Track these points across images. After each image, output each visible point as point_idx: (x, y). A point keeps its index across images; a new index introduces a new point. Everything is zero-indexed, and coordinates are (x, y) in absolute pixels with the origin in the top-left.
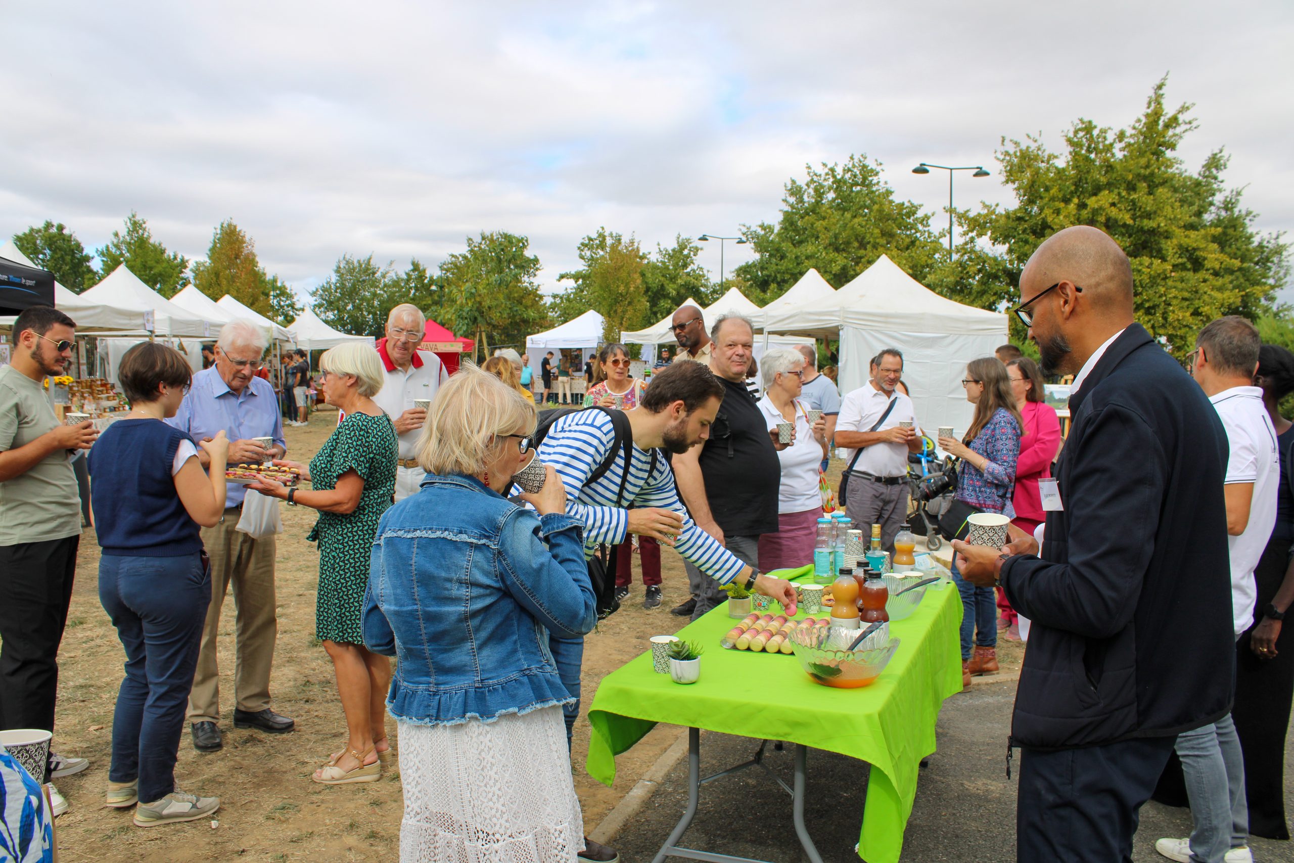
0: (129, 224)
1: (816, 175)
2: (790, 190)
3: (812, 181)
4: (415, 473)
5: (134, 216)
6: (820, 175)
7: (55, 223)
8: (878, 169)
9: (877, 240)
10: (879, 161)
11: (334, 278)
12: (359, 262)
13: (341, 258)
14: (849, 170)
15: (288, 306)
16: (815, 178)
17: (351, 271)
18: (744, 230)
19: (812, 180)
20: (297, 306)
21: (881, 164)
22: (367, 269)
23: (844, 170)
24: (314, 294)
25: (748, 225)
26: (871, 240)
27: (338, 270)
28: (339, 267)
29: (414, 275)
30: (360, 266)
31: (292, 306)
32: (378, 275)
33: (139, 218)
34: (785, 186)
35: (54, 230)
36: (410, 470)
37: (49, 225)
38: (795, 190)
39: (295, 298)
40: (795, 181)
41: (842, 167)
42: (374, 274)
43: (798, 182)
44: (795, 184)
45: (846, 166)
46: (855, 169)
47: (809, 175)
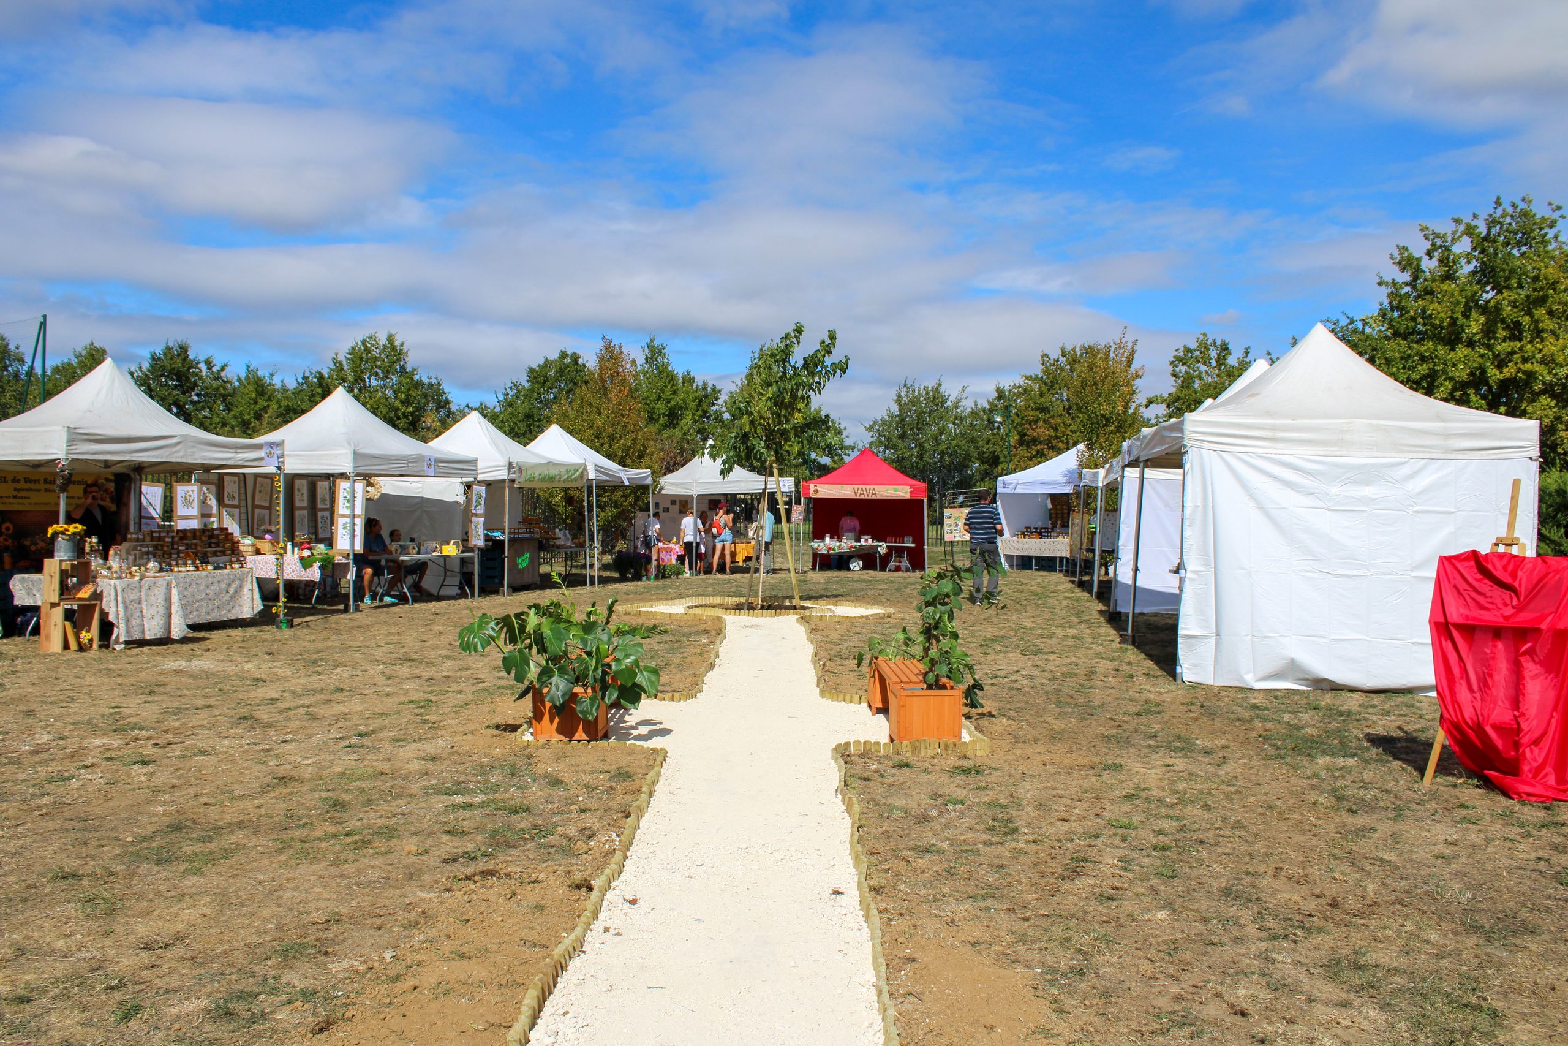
0: (647, 350)
1: (1437, 236)
2: (1399, 263)
3: (1434, 247)
5: (652, 341)
6: (1445, 236)
7: (569, 352)
8: (1556, 215)
10: (1555, 203)
11: (895, 409)
12: (926, 388)
13: (903, 385)
14: (1496, 222)
16: (1438, 242)
17: (914, 401)
19: (1433, 245)
21: (1559, 208)
23: (1487, 224)
24: (870, 429)
25: (1334, 319)
27: (899, 400)
28: (899, 396)
29: (1000, 404)
30: (927, 393)
32: (949, 404)
33: (656, 343)
34: (1392, 258)
35: (568, 360)
37: (563, 355)
38: (1408, 263)
39: (845, 433)
40: (1405, 249)
41: (1483, 216)
42: (943, 402)
43: (1411, 250)
44: (1406, 254)
45: (1490, 216)
46: (1508, 220)
47: (1427, 238)
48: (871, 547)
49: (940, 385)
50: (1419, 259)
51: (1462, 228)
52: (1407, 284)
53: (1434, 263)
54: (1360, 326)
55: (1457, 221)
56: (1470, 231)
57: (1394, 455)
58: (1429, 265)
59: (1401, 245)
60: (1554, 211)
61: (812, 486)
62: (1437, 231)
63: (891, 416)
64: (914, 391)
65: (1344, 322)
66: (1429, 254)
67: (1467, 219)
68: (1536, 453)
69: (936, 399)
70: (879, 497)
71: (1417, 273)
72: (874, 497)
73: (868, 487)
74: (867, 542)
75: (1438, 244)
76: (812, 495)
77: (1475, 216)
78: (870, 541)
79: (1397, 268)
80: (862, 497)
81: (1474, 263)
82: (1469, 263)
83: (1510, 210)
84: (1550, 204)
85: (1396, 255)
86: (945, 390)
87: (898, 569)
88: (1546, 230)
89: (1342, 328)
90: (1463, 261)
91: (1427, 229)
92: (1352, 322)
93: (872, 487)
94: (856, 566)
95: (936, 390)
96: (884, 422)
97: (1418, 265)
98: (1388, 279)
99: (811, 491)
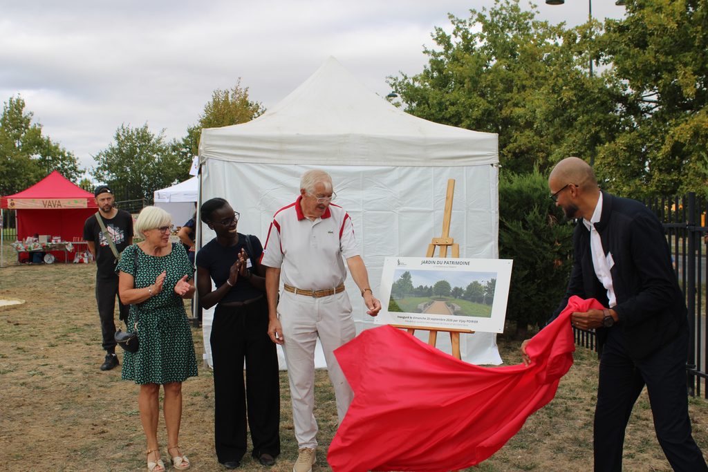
1: (460, 21)
2: (437, 39)
3: (458, 29)
4: (322, 301)
6: (465, 22)
8: (534, 11)
9: (524, 82)
11: (115, 144)
12: (137, 130)
13: (120, 127)
14: (497, 13)
15: (70, 169)
17: (129, 138)
18: (392, 82)
19: (458, 27)
20: (80, 168)
21: (536, 6)
22: (143, 137)
23: (491, 14)
24: (97, 158)
25: (394, 77)
26: (519, 82)
27: (118, 137)
28: (118, 135)
30: (138, 133)
31: (74, 169)
32: (153, 141)
36: (318, 299)
38: (443, 39)
39: (78, 162)
40: (440, 30)
41: (489, 9)
42: (149, 140)
43: (444, 30)
44: (441, 33)
45: (492, 9)
46: (504, 12)
47: (453, 23)
48: (60, 245)
49: (147, 127)
50: (449, 37)
51: (476, 17)
52: (442, 54)
53: (459, 39)
54: (411, 82)
55: (473, 12)
56: (481, 18)
57: (383, 163)
58: (456, 41)
59: (438, 27)
60: (532, 7)
61: (9, 201)
62: (460, 19)
63: (113, 149)
64: (128, 132)
65: (401, 78)
66: (455, 33)
67: (479, 10)
68: (496, 160)
69: (144, 137)
70: (63, 208)
71: (448, 46)
72: (59, 208)
73: (54, 200)
74: (57, 240)
75: (460, 27)
76: (9, 207)
77: (484, 9)
78: (59, 241)
79: (435, 42)
80: (50, 208)
81: (485, 40)
82: (481, 41)
83: (505, 5)
84: (530, 3)
85: (435, 33)
86: (150, 131)
87: (81, 262)
88: (528, 20)
89: (400, 83)
90: (477, 39)
91: (453, 17)
92: (406, 78)
93: (58, 200)
94: (49, 259)
95: (144, 131)
96: (108, 155)
97: (449, 41)
98: (430, 49)
99: (9, 204)
